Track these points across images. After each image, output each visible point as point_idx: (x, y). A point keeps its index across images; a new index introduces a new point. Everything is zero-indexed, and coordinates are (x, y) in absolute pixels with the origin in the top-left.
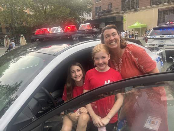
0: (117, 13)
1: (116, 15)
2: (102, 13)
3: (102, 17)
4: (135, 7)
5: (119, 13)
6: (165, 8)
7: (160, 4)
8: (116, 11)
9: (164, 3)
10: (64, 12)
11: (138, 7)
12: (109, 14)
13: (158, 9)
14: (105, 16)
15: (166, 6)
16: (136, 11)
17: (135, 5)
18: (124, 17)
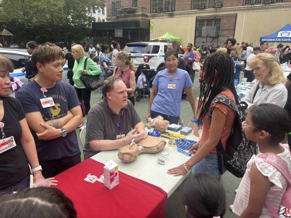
0: (143, 15)
1: (143, 18)
2: (121, 12)
3: (121, 19)
4: (170, 8)
5: (147, 16)
6: (210, 16)
7: (204, 9)
8: (142, 11)
9: (209, 8)
10: (55, 5)
11: (174, 9)
12: (132, 16)
13: (196, 17)
14: (126, 19)
15: (210, 12)
16: (172, 15)
17: (170, 7)
18: (151, 23)
